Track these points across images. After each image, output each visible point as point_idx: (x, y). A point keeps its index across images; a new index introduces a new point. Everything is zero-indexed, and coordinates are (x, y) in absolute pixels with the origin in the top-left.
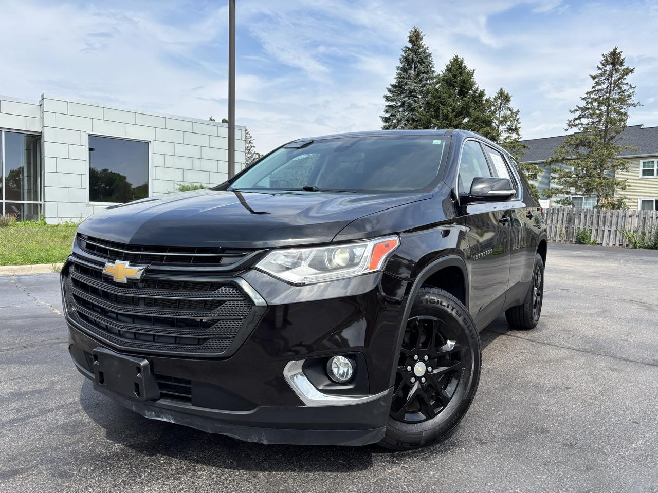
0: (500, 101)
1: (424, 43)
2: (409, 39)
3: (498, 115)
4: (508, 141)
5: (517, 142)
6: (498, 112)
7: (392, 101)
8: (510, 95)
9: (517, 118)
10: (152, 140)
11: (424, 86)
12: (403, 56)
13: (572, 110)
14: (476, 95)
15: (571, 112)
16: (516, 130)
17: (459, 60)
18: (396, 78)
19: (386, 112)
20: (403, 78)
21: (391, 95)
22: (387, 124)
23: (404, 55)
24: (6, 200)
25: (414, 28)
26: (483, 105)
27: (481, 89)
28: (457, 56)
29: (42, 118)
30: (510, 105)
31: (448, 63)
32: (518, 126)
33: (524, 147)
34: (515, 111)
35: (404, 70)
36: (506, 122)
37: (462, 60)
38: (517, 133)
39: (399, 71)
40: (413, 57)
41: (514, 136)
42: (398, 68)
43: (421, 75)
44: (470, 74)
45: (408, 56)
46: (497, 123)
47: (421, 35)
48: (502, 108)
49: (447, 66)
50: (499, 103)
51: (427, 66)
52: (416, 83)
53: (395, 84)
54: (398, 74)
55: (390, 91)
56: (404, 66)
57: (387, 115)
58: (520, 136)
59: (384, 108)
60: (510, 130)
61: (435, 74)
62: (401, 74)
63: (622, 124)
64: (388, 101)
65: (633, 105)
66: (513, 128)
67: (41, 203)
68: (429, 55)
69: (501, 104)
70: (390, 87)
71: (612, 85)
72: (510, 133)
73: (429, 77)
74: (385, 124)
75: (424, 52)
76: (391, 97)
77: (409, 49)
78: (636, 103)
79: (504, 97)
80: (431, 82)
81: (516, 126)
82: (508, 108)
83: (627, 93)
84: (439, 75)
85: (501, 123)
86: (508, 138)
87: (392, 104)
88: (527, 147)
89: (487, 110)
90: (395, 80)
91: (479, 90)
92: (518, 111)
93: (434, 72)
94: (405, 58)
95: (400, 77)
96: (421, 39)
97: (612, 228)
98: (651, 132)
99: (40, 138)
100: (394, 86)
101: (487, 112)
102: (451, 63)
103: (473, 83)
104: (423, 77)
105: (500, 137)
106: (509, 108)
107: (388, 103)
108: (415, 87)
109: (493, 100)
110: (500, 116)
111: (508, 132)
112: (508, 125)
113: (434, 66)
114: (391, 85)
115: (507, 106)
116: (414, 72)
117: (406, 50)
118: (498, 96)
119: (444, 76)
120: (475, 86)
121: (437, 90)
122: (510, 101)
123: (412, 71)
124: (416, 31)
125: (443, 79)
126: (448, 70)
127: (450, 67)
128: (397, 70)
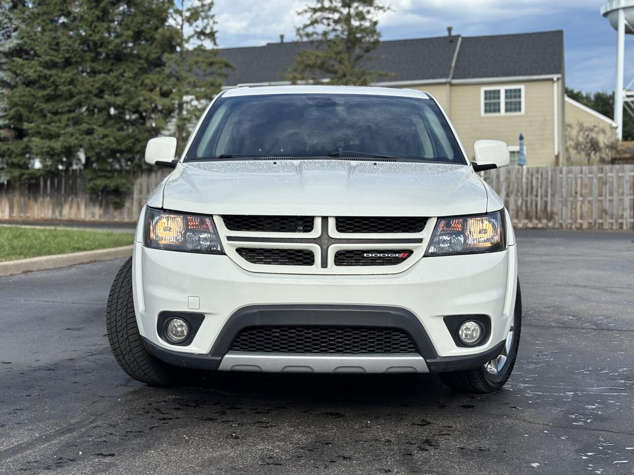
5: (214, 56)
9: (211, 13)
13: (300, 10)
15: (299, 14)
16: (212, 36)
32: (216, 28)
33: (227, 66)
36: (195, 21)
38: (214, 41)
46: (180, 22)
60: (201, 34)
63: (376, 37)
65: (381, 8)
66: (208, 31)
72: (202, 40)
78: (386, 6)
81: (212, 29)
85: (190, 20)
86: (200, 47)
88: (230, 66)
92: (212, 4)
110: (185, 8)
111: (199, 38)
112: (197, 27)
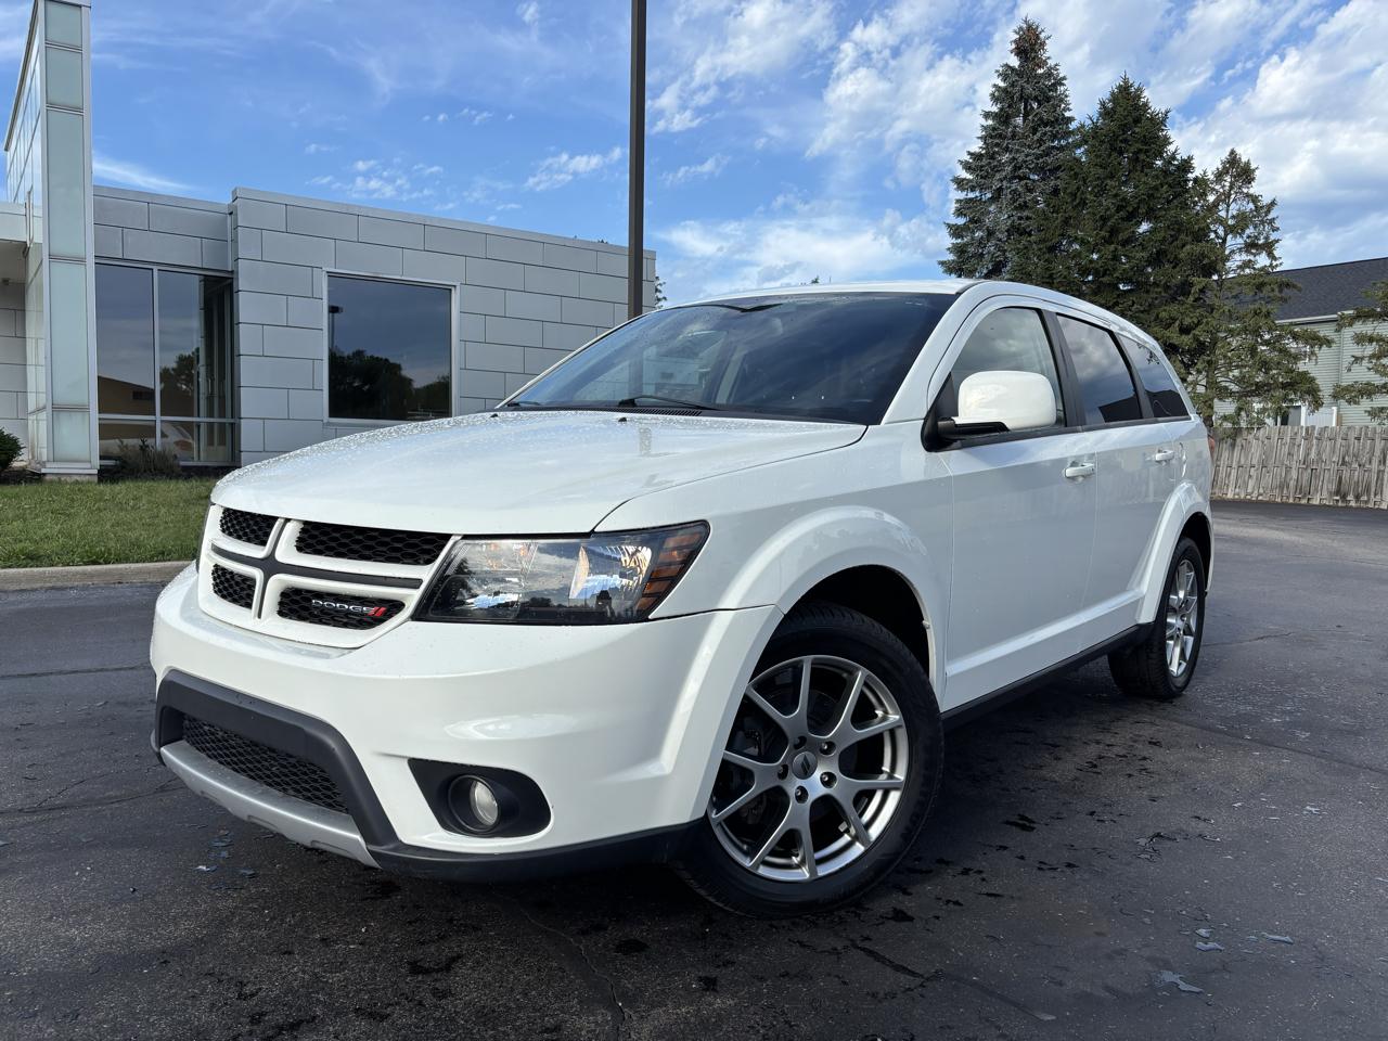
0: (1228, 178)
1: (1047, 55)
2: (1014, 46)
3: (1223, 214)
4: (1247, 271)
5: (1268, 273)
6: (1222, 206)
7: (973, 189)
8: (1253, 166)
9: (1270, 217)
10: (458, 284)
11: (1047, 153)
12: (999, 88)
14: (1172, 167)
16: (1269, 247)
17: (1133, 90)
18: (981, 138)
19: (959, 213)
20: (1000, 136)
21: (969, 177)
22: (959, 241)
23: (1002, 84)
24: (162, 415)
25: (1026, 21)
26: (1187, 191)
27: (1182, 155)
28: (1126, 80)
29: (235, 241)
30: (1254, 189)
31: (1106, 97)
32: (1273, 236)
33: (1288, 285)
34: (1265, 201)
35: (1003, 118)
36: (1243, 230)
37: (1139, 90)
38: (1270, 255)
39: (990, 122)
40: (1022, 87)
41: (1262, 260)
42: (987, 115)
43: (1042, 130)
44: (1158, 122)
45: (1012, 86)
46: (1221, 232)
47: (1042, 36)
48: (1233, 197)
49: (1103, 104)
50: (1227, 184)
51: (1055, 107)
52: (1029, 147)
53: (978, 150)
54: (985, 128)
55: (967, 167)
56: (1001, 109)
57: (961, 221)
58: (1278, 262)
59: (953, 206)
60: (1251, 246)
61: (1073, 126)
62: (994, 129)
64: (963, 190)
66: (1261, 242)
67: (232, 421)
68: (1059, 82)
69: (1231, 188)
70: (968, 158)
72: (1252, 254)
73: (1060, 133)
74: (954, 241)
75: (1049, 75)
76: (969, 181)
77: (1013, 69)
79: (1238, 171)
80: (1063, 142)
81: (1267, 238)
82: (1248, 195)
84: (1084, 126)
85: (1230, 230)
86: (1247, 264)
87: (971, 195)
88: (1294, 286)
89: (1195, 203)
90: (981, 144)
91: (1178, 157)
92: (1273, 203)
93: (1071, 119)
94: (1005, 90)
95: (990, 136)
96: (1043, 44)
99: (231, 285)
100: (976, 156)
101: (1198, 208)
102: (1114, 98)
103: (1166, 141)
104: (1045, 134)
105: (1228, 264)
106: (1251, 195)
107: (962, 195)
108: (1026, 155)
109: (1212, 177)
110: (1230, 215)
111: (1248, 252)
112: (1247, 237)
113: (1070, 107)
114: (969, 153)
115: (1245, 190)
116: (1024, 122)
117: (1007, 73)
118: (1224, 167)
119: (1095, 128)
120: (1169, 148)
121: (1078, 160)
122: (1253, 179)
123: (1019, 120)
124: (1030, 27)
125: (1091, 136)
126: (1106, 113)
127: (1110, 105)
128: (984, 120)
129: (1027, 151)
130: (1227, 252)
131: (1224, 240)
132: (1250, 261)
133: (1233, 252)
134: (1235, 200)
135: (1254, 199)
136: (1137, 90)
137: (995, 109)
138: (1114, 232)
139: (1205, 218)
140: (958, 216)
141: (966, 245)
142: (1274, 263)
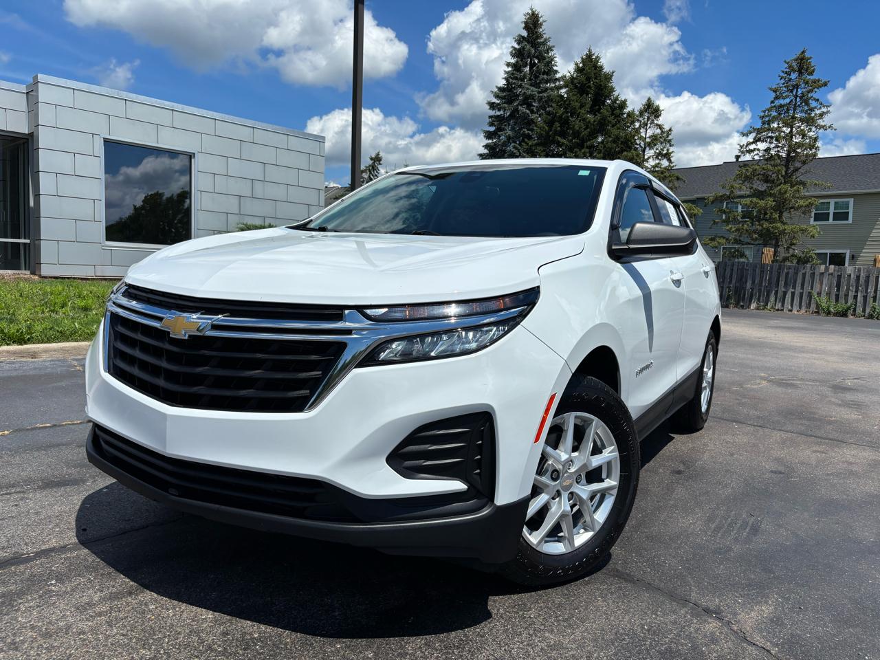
0: (646, 114)
1: (544, 31)
2: (524, 25)
4: (657, 169)
5: (669, 170)
6: (643, 130)
7: (499, 110)
8: (661, 108)
9: (669, 138)
10: (196, 152)
11: (544, 91)
12: (515, 49)
13: (745, 132)
14: (616, 105)
15: (743, 134)
16: (667, 156)
17: (594, 57)
18: (504, 78)
19: (491, 124)
20: (516, 78)
21: (498, 102)
22: (490, 141)
23: (517, 46)
25: (531, 9)
26: (624, 120)
27: (622, 98)
28: (590, 51)
29: (37, 112)
30: (660, 121)
31: (579, 60)
32: (671, 150)
33: (678, 178)
34: (666, 128)
35: (516, 67)
36: (655, 145)
38: (669, 160)
39: (510, 69)
40: (529, 50)
41: (665, 163)
42: (508, 64)
43: (541, 76)
44: (608, 78)
45: (523, 48)
46: (642, 145)
47: (541, 20)
48: (649, 125)
49: (577, 65)
50: (646, 117)
51: (548, 63)
52: (534, 86)
53: (502, 86)
54: (506, 72)
55: (497, 96)
56: (517, 62)
57: (492, 129)
59: (488, 120)
60: (659, 155)
61: (558, 76)
62: (513, 74)
63: (813, 151)
64: (494, 109)
65: (823, 127)
66: (665, 152)
68: (550, 49)
69: (648, 120)
70: (496, 90)
71: (798, 100)
72: (659, 159)
73: (551, 79)
74: (487, 141)
75: (544, 43)
76: (498, 104)
77: (523, 37)
78: (828, 125)
79: (652, 110)
80: (553, 85)
81: (668, 150)
82: (657, 125)
83: (818, 112)
84: (565, 76)
85: (650, 145)
86: (656, 166)
87: (498, 113)
88: (682, 178)
89: (629, 127)
90: (504, 82)
91: (620, 99)
92: (670, 130)
93: (556, 72)
94: (519, 50)
95: (509, 78)
96: (541, 24)
97: (797, 289)
98: (823, 164)
100: (501, 89)
101: (630, 130)
102: (583, 61)
103: (612, 90)
104: (543, 79)
105: (648, 164)
106: (659, 125)
107: (492, 113)
108: (532, 91)
109: (637, 113)
110: (647, 136)
111: (657, 158)
112: (657, 149)
113: (557, 64)
114: (497, 87)
115: (656, 122)
116: (530, 70)
117: (520, 40)
118: (644, 108)
119: (572, 78)
120: (614, 93)
121: (561, 97)
122: (660, 115)
123: (527, 69)
124: (533, 14)
125: (570, 82)
126: (578, 70)
127: (581, 65)
128: (506, 67)
129: (532, 88)
130: (646, 157)
131: (644, 151)
132: (659, 163)
133: (649, 158)
134: (650, 127)
135: (660, 127)
136: (597, 57)
137: (513, 61)
138: (583, 141)
139: (634, 136)
140: (490, 126)
141: (495, 144)
142: (672, 165)
